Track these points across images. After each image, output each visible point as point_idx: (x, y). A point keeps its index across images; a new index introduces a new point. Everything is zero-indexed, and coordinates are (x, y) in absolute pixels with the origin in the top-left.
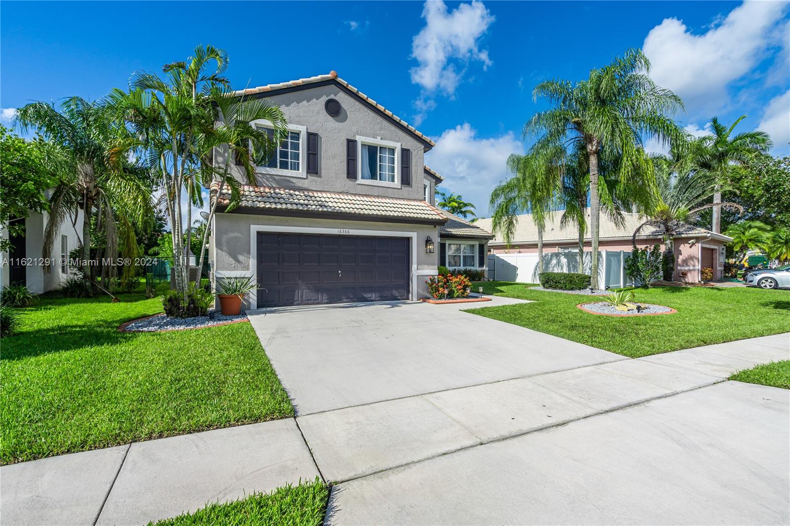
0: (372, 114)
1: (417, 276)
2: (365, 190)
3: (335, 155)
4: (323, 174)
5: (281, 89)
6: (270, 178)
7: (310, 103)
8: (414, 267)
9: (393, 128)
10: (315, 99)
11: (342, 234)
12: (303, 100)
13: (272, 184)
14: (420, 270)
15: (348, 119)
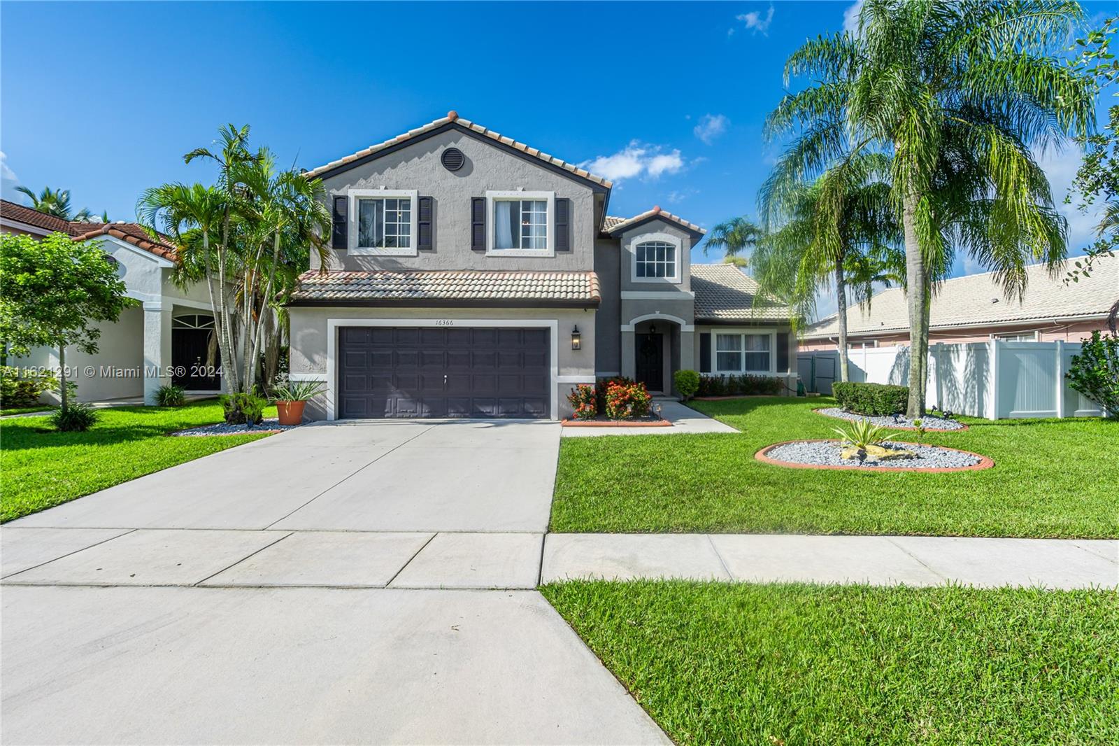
0: (509, 158)
1: (559, 384)
2: (498, 265)
3: (455, 222)
4: (438, 249)
5: (384, 149)
6: (372, 260)
7: (422, 159)
8: (554, 369)
9: (541, 172)
10: (429, 153)
11: (442, 326)
12: (414, 157)
13: (374, 266)
14: (562, 375)
15: (474, 171)
